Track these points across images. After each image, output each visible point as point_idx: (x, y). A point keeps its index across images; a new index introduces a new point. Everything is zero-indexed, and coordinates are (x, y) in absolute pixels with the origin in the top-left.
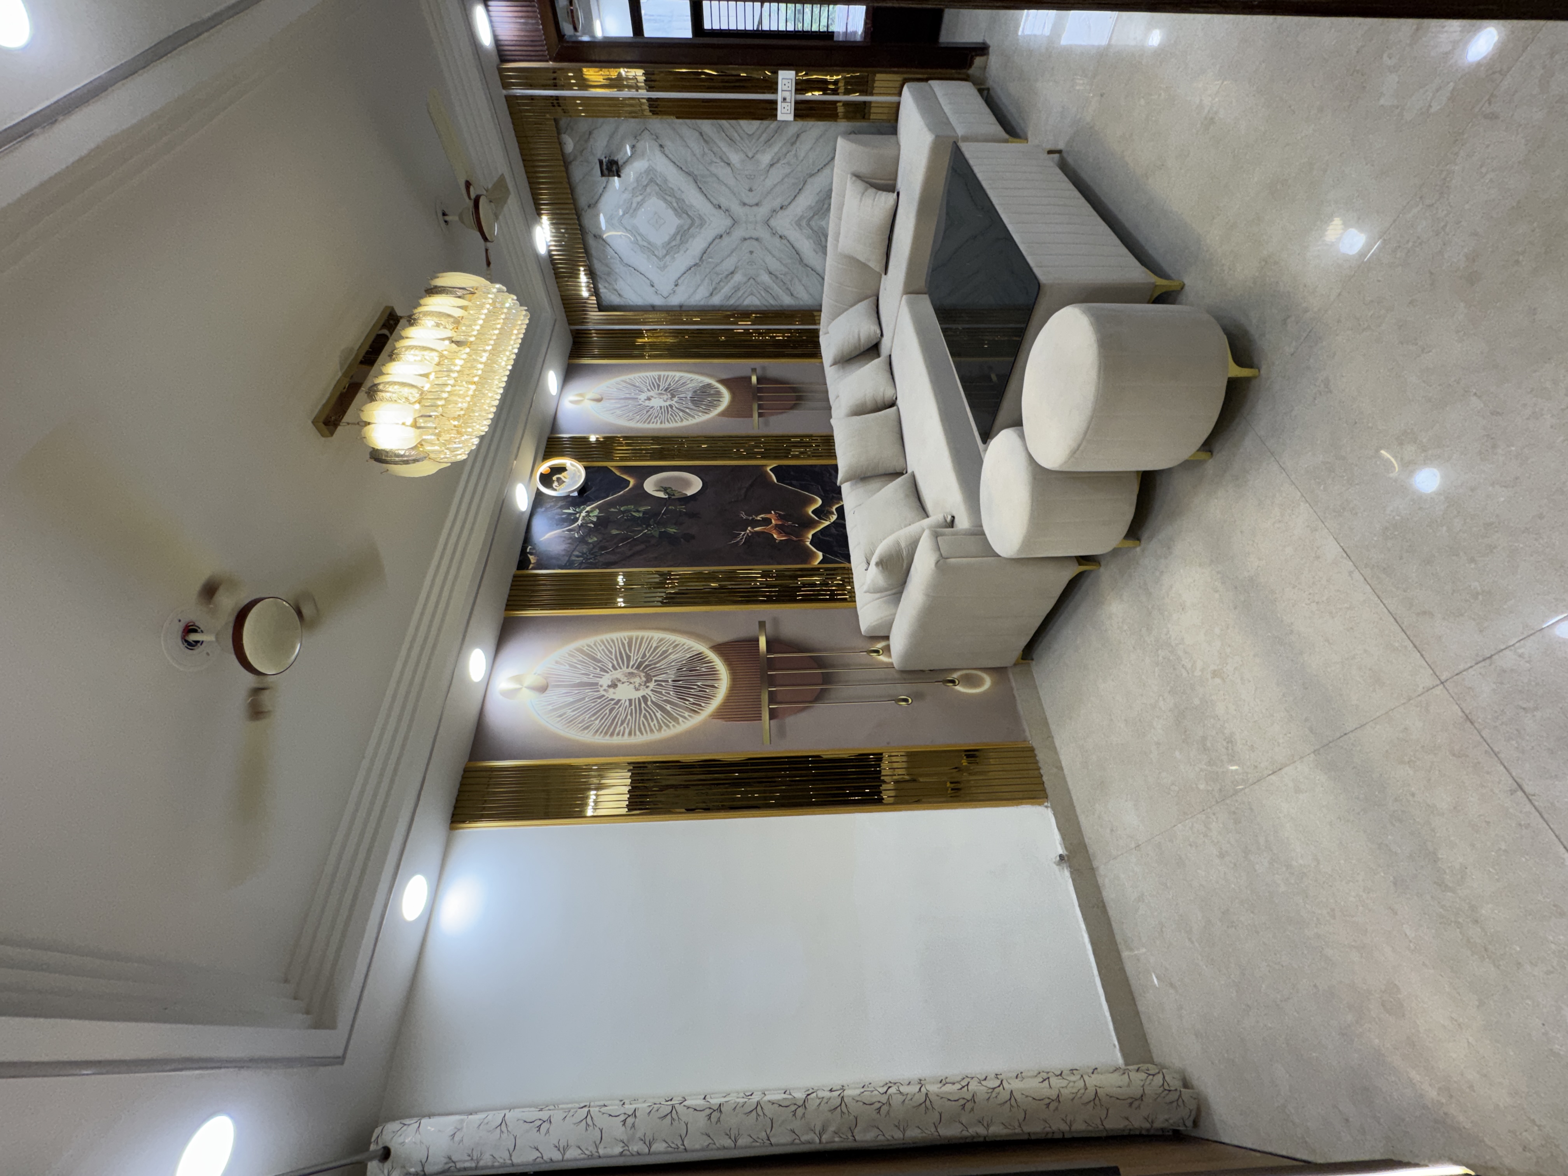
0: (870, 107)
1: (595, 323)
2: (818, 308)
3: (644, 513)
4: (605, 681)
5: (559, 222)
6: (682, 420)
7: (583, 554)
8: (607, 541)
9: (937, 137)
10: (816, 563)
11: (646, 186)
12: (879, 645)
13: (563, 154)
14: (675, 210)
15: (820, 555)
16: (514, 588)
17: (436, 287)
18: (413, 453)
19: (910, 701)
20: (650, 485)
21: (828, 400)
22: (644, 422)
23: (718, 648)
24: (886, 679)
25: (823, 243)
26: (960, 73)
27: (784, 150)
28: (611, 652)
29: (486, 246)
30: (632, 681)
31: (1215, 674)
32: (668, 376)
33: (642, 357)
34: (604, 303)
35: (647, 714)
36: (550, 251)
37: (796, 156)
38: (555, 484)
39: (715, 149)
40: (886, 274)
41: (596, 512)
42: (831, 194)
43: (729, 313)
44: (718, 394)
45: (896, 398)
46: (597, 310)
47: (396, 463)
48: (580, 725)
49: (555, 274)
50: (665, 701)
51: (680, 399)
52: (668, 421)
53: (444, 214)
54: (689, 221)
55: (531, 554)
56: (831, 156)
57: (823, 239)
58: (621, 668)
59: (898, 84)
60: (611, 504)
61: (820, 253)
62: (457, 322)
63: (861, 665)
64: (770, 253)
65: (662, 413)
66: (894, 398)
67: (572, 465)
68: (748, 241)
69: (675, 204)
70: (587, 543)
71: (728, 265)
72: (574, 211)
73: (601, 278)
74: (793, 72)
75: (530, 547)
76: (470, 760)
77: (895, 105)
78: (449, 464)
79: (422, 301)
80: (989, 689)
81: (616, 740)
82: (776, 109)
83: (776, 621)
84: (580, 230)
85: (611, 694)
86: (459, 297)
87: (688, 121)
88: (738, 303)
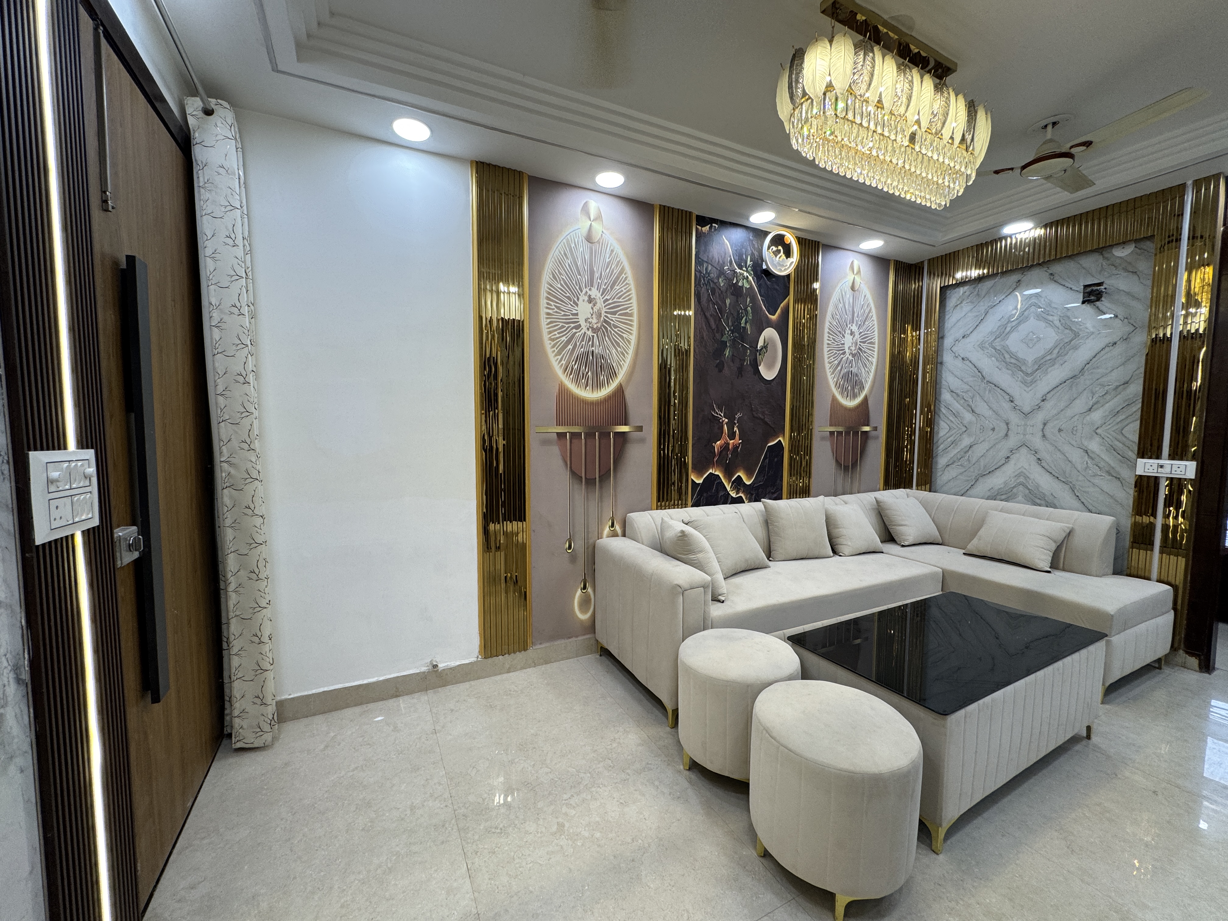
0: (1146, 550)
1: (929, 285)
2: (933, 488)
3: (744, 328)
4: (594, 293)
5: (1037, 246)
6: (830, 363)
7: (709, 274)
8: (719, 295)
9: (1112, 616)
10: (693, 477)
11: (1071, 330)
12: (618, 528)
13: (1111, 246)
14: (1043, 357)
15: (700, 481)
16: (680, 212)
17: (976, 112)
18: (800, 91)
19: (569, 551)
20: (770, 333)
21: (843, 494)
22: (829, 329)
23: (620, 392)
24: (588, 532)
25: (998, 497)
26: (1180, 642)
27: (1102, 464)
28: (619, 298)
29: (1017, 168)
30: (594, 316)
31: (561, 826)
32: (874, 351)
33: (893, 329)
34: (948, 292)
35: (565, 329)
36: (1005, 238)
37: (1095, 475)
38: (774, 249)
39: (1108, 397)
40: (964, 554)
41: (747, 286)
42: (1052, 507)
43: (932, 408)
44: (855, 396)
45: (840, 556)
46: (942, 285)
47: (790, 77)
48: (557, 272)
49: (982, 244)
50: (576, 344)
51: (851, 362)
52: (830, 350)
53: (1054, 124)
54: (1029, 371)
55: (710, 228)
56: (1093, 509)
57: (1003, 497)
58: (605, 307)
59: (1171, 579)
60: (754, 299)
61: (989, 494)
62: (938, 134)
63: (601, 511)
64: (992, 447)
65: (837, 345)
66: (841, 554)
67: (792, 262)
68: (1006, 427)
69: (1048, 358)
70: (718, 277)
71: (982, 408)
72: (1047, 259)
73: (974, 288)
74: (1193, 477)
75: (717, 226)
76: (529, 176)
77: (1147, 574)
78: (788, 132)
79: (960, 97)
80: (578, 618)
81: (543, 302)
82: (1151, 458)
83: (642, 440)
84: (1026, 267)
85: (583, 298)
86: (963, 135)
87: (1142, 370)
88: (941, 415)
